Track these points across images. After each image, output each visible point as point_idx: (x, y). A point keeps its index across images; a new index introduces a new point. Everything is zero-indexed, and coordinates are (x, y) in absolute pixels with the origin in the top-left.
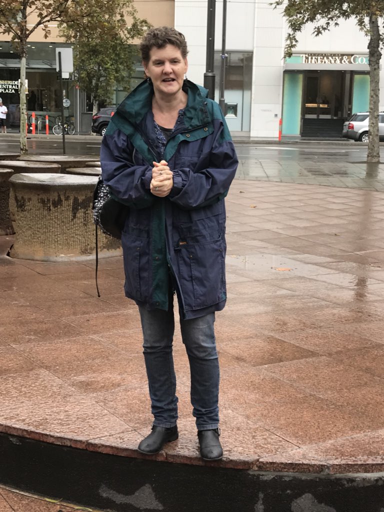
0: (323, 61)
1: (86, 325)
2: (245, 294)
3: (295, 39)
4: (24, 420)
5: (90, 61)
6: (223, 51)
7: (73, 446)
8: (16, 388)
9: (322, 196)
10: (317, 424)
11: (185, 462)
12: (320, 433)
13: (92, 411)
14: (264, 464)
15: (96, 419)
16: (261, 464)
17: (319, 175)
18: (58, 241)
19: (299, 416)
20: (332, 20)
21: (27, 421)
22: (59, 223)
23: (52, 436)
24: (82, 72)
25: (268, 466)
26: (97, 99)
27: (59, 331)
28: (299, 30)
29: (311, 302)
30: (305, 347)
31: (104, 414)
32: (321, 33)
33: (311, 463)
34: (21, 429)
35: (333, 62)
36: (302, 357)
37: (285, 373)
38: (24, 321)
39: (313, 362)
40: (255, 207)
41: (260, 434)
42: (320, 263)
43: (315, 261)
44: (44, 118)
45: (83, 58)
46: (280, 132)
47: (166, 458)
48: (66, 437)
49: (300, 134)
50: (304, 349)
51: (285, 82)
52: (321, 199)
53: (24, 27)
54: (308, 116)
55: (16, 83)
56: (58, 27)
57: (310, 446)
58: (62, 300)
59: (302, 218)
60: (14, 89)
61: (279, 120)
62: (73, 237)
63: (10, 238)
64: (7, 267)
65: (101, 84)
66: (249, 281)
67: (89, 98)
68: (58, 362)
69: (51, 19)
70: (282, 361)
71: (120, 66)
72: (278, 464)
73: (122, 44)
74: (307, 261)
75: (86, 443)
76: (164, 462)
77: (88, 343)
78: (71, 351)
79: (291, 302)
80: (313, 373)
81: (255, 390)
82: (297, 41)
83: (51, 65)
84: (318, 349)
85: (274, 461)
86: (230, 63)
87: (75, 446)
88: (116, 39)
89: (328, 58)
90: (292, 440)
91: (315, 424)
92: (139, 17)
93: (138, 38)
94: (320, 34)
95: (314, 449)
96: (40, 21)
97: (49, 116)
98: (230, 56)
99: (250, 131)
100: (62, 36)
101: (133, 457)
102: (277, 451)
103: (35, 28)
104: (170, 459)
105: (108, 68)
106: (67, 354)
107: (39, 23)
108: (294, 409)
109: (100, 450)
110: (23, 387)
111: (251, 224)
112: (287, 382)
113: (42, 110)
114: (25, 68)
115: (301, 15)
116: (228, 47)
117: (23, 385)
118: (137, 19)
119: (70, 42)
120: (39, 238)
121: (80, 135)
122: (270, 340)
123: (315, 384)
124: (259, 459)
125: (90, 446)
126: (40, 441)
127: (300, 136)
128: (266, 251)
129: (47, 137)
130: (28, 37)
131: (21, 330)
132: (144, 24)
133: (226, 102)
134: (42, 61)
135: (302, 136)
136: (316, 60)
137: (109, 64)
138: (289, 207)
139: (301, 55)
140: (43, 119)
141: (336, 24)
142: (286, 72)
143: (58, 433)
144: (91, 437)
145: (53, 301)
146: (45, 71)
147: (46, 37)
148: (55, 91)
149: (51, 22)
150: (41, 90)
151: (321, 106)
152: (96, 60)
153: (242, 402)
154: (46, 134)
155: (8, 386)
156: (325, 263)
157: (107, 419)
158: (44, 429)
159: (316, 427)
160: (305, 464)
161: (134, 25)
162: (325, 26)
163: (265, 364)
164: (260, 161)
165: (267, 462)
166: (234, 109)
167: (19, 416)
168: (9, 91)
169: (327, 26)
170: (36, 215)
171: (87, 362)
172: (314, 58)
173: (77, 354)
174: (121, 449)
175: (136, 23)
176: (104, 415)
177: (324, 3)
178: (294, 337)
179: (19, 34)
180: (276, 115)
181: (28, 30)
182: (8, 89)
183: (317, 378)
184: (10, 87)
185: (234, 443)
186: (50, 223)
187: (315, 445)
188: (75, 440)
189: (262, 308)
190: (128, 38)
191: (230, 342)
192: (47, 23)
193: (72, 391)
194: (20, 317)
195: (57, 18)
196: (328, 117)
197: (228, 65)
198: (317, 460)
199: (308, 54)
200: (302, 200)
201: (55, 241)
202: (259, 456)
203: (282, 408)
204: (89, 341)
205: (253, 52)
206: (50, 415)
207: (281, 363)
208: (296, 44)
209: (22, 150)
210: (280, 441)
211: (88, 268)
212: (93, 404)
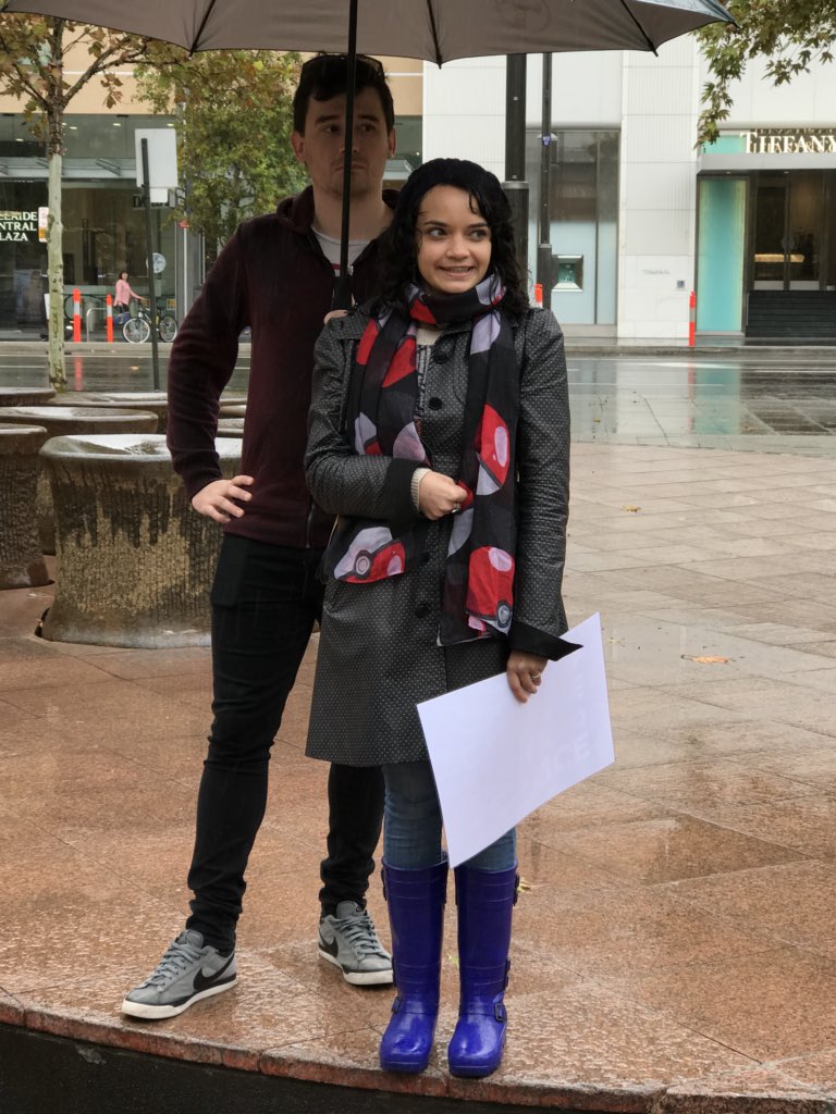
0: (797, 146)
3: (725, 96)
4: (109, 1007)
5: (216, 158)
6: (546, 126)
7: (227, 1063)
8: (85, 937)
9: (801, 481)
10: (800, 1012)
11: (493, 1098)
12: (809, 1033)
13: (267, 986)
14: (677, 1100)
15: (279, 1003)
16: (672, 1101)
19: (759, 993)
20: (817, 45)
24: (195, 184)
25: (686, 1104)
27: (175, 809)
28: (736, 73)
29: (781, 736)
30: (769, 839)
31: (296, 992)
32: (788, 78)
33: (787, 1098)
34: (104, 1027)
35: (821, 147)
36: (762, 862)
37: (722, 899)
38: (90, 786)
39: (789, 873)
40: (636, 510)
41: (667, 1035)
42: (804, 644)
43: (787, 639)
44: (100, 301)
45: (198, 151)
46: (693, 326)
47: (448, 1088)
48: (210, 1043)
49: (742, 330)
50: (766, 844)
51: (702, 201)
52: (800, 490)
53: (58, 80)
54: (760, 285)
55: (31, 216)
56: (135, 76)
57: (785, 1060)
58: (177, 737)
59: (753, 535)
60: (26, 231)
61: (690, 294)
63: (41, 595)
64: (37, 662)
65: (243, 213)
66: (626, 689)
67: (211, 249)
68: (178, 877)
69: (123, 60)
70: (715, 872)
71: (289, 169)
72: (712, 1100)
74: (767, 639)
75: (258, 1058)
76: (443, 1098)
79: (732, 735)
80: (790, 897)
81: (650, 937)
82: (729, 102)
83: (118, 170)
84: (800, 843)
85: (703, 1094)
86: (562, 156)
87: (232, 1065)
89: (808, 140)
90: (744, 1047)
91: (795, 1011)
94: (785, 81)
95: (794, 1067)
96: (96, 64)
98: (562, 139)
99: (616, 324)
100: (145, 98)
101: (370, 1086)
102: (709, 1071)
103: (83, 81)
104: (456, 1090)
105: (260, 175)
107: (93, 70)
108: (745, 979)
109: (291, 1073)
110: (102, 933)
111: (628, 553)
112: (728, 918)
113: (94, 281)
114: (59, 180)
115: (739, 36)
116: (557, 118)
117: (101, 929)
119: (163, 113)
123: (795, 922)
124: (666, 1089)
125: (269, 1064)
126: (150, 1054)
127: (743, 334)
128: (668, 616)
129: (111, 348)
130: (67, 103)
131: (84, 807)
133: (554, 252)
134: (95, 160)
135: (747, 335)
136: (778, 145)
137: (264, 166)
138: (721, 509)
139: (742, 134)
140: (98, 305)
141: (827, 56)
142: (704, 176)
143: (192, 1034)
144: (271, 1043)
145: (155, 740)
146: (102, 186)
147: (110, 103)
148: (128, 233)
149: (122, 66)
150: (94, 234)
151: (793, 258)
152: (231, 155)
153: (620, 964)
154: (106, 340)
155: (65, 932)
156: (812, 643)
157: (302, 1003)
159: (799, 1018)
160: (774, 1099)
162: (798, 61)
163: (674, 880)
164: (645, 397)
165: (685, 1096)
166: (575, 269)
167: (99, 997)
168: (13, 236)
169: (804, 61)
172: (773, 138)
176: (296, 995)
177: (795, 7)
178: (741, 817)
179: (44, 96)
180: (681, 284)
181: (67, 86)
182: (12, 233)
183: (799, 910)
184: (17, 226)
185: (606, 1055)
187: (796, 1058)
188: (231, 1051)
189: (663, 752)
191: (586, 831)
192: (113, 70)
194: (81, 777)
195: (137, 55)
196: (812, 286)
197: (558, 160)
198: (802, 1090)
199: (759, 131)
200: (755, 491)
202: (665, 1082)
203: (717, 977)
205: (619, 129)
207: (712, 876)
208: (727, 108)
209: (53, 380)
210: (716, 1049)
212: (270, 970)
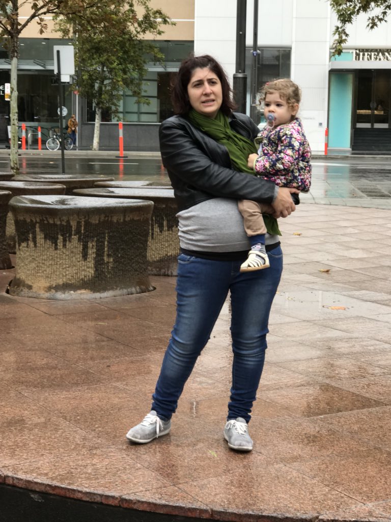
0: (378, 58)
1: (107, 371)
2: (293, 336)
3: (345, 33)
4: (46, 474)
5: (93, 60)
6: (255, 46)
7: (104, 502)
8: (33, 440)
9: (380, 222)
10: (383, 480)
12: (388, 489)
13: (123, 465)
14: (324, 521)
15: (129, 473)
17: (376, 196)
18: (66, 275)
19: (363, 470)
20: (390, 9)
21: (50, 475)
22: (67, 253)
23: (79, 492)
24: (82, 73)
26: (100, 106)
27: (76, 378)
28: (350, 21)
29: (372, 345)
30: (367, 395)
31: (137, 468)
32: (376, 25)
34: (44, 484)
35: (390, 58)
36: (364, 407)
37: (344, 425)
38: (34, 367)
39: (377, 412)
40: (299, 235)
41: (319, 490)
42: (382, 301)
43: (375, 299)
44: (35, 130)
45: (84, 57)
46: (327, 145)
47: (212, 514)
48: (96, 492)
49: (350, 147)
50: (365, 398)
51: (332, 84)
52: (380, 226)
53: (16, 21)
54: (359, 125)
55: (1, 88)
56: (53, 19)
57: (377, 503)
58: (76, 343)
59: (357, 247)
61: (325, 129)
62: (84, 270)
63: (8, 273)
64: (7, 306)
65: (106, 87)
66: (297, 322)
67: (90, 105)
68: (78, 412)
69: (48, 11)
70: (341, 411)
71: (129, 66)
73: (131, 39)
74: (365, 298)
75: (119, 499)
76: (210, 520)
77: (111, 391)
78: (92, 400)
79: (348, 345)
80: (378, 424)
81: (310, 443)
82: (347, 35)
83: (44, 65)
84: (382, 398)
85: (336, 519)
86: (263, 61)
87: (106, 503)
88: (124, 34)
89: (383, 54)
90: (356, 496)
91: (381, 479)
92: (152, 7)
93: (150, 32)
94: (375, 27)
95: (381, 506)
96: (35, 13)
97: (42, 128)
98: (262, 53)
100: (59, 30)
101: (174, 513)
102: (339, 508)
103: (28, 21)
104: (216, 516)
105: (114, 68)
106: (87, 403)
107: (33, 17)
108: (356, 463)
109: (135, 507)
110: (42, 438)
111: (296, 255)
112: (348, 433)
113: (32, 120)
114: (16, 70)
115: (351, 3)
116: (260, 43)
118: (150, 9)
119: (67, 38)
120: (45, 272)
121: (79, 150)
122: (325, 388)
123: (380, 436)
124: (318, 516)
125: (124, 502)
126: (66, 497)
127: (351, 149)
128: (316, 287)
129: (39, 153)
130: (20, 32)
131: (32, 377)
132: (158, 15)
134: (32, 61)
135: (353, 150)
136: (369, 57)
137: (115, 64)
138: (341, 235)
139: (351, 51)
140: (33, 131)
142: (332, 72)
143: (86, 487)
144: (125, 492)
145: (66, 344)
146: (37, 73)
147: (41, 32)
148: (48, 97)
149: (47, 14)
150: (32, 97)
151: (376, 112)
152: (101, 59)
154: (38, 149)
155: (23, 438)
156: (387, 300)
157: (140, 473)
158: (69, 484)
159: (383, 482)
161: (146, 17)
162: (381, 17)
163: (321, 415)
165: (328, 520)
167: (41, 469)
169: (384, 16)
170: (41, 244)
171: (112, 412)
172: (366, 54)
173: (100, 404)
174: (159, 505)
175: (148, 14)
178: (353, 385)
179: (9, 29)
180: (321, 124)
181: (20, 24)
183: (382, 430)
185: (289, 499)
186: (57, 253)
187: (381, 502)
188: (106, 496)
190: (138, 32)
191: (278, 391)
192: (43, 16)
193: (98, 443)
194: (30, 362)
195: (55, 9)
196: (385, 126)
197: (260, 63)
198: (385, 518)
199: (359, 50)
200: (358, 226)
201: (63, 276)
202: (318, 513)
203: (343, 462)
204: (112, 390)
205: (291, 48)
206: (76, 469)
207: (340, 413)
208: (346, 38)
209: (13, 168)
210: (342, 497)
211: (102, 307)
212: (124, 457)
